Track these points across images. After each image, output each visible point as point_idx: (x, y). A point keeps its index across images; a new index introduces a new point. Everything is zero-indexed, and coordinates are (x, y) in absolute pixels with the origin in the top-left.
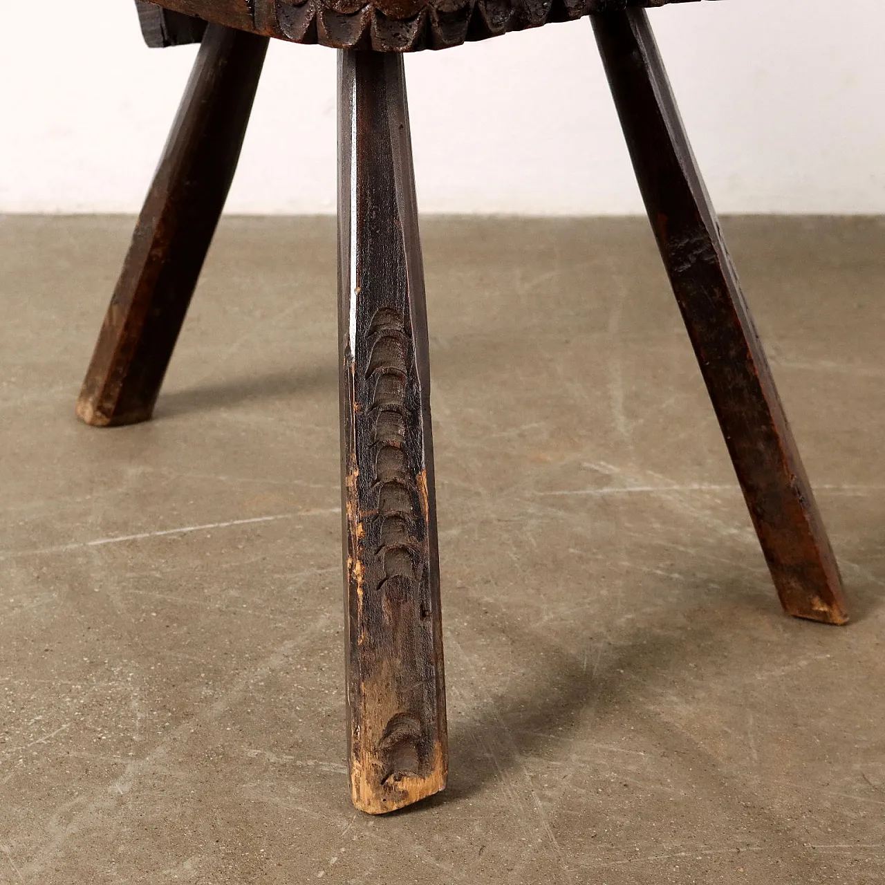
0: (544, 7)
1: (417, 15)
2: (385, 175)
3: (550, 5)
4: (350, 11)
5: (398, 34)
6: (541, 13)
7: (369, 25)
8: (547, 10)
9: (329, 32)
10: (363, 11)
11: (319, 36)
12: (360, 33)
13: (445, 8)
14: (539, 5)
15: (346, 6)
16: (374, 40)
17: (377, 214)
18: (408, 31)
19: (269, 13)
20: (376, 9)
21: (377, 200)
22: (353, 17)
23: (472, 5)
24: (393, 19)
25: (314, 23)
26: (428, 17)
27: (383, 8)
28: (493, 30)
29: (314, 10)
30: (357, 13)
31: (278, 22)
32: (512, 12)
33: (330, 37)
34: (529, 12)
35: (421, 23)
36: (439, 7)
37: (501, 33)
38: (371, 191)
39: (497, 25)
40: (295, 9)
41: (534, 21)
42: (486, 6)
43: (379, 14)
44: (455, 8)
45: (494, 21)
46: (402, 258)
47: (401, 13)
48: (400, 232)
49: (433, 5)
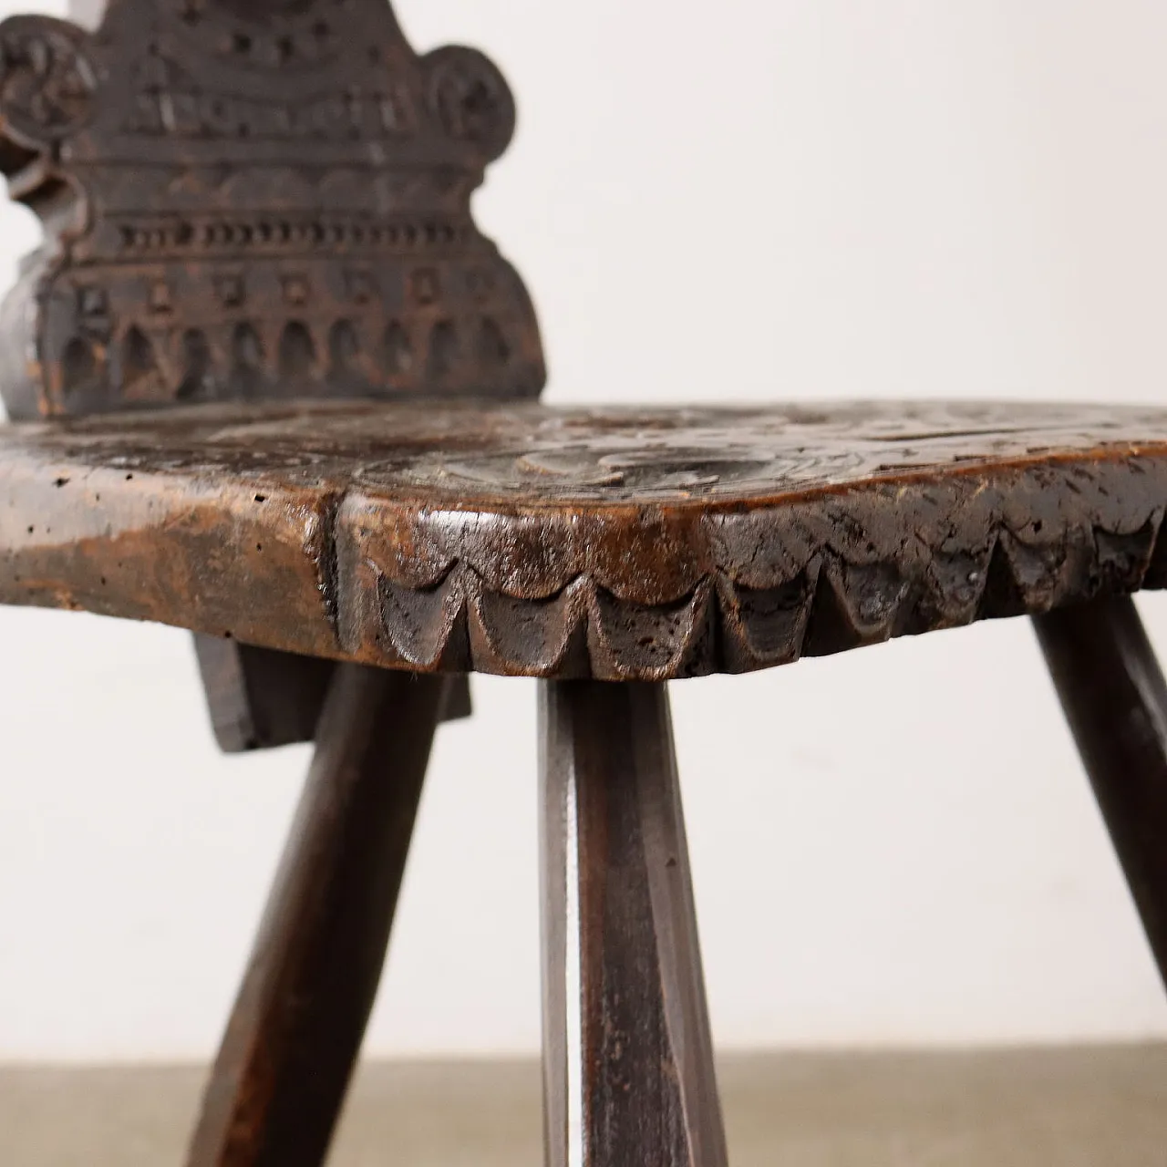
0: (971, 584)
1: (689, 596)
2: (640, 965)
3: (983, 578)
4: (539, 592)
5: (650, 640)
6: (964, 595)
7: (583, 621)
8: (979, 590)
9: (496, 642)
10: (569, 591)
11: (475, 654)
12: (565, 639)
13: (755, 579)
14: (959, 580)
15: (531, 580)
16: (594, 653)
17: (624, 1050)
18: (672, 632)
19: (367, 613)
20: (600, 587)
21: (624, 1019)
22: (550, 607)
23: (813, 573)
24: (638, 606)
25: (461, 623)
26: (715, 598)
27: (613, 582)
28: (863, 629)
29: (462, 595)
30: (555, 597)
31: (386, 629)
32: (903, 592)
33: (498, 652)
34: (938, 593)
35: (700, 613)
36: (739, 576)
37: (879, 638)
38: (611, 999)
39: (872, 619)
40: (422, 597)
41: (951, 611)
42: (844, 575)
43: (604, 595)
44: (776, 579)
45: (865, 611)
46: (681, 1143)
47: (653, 591)
48: (676, 1088)
49: (726, 573)
